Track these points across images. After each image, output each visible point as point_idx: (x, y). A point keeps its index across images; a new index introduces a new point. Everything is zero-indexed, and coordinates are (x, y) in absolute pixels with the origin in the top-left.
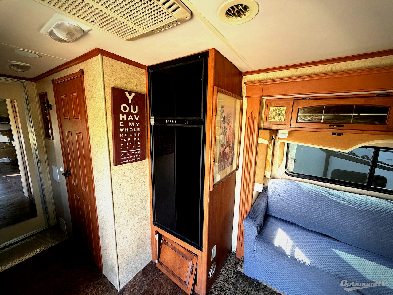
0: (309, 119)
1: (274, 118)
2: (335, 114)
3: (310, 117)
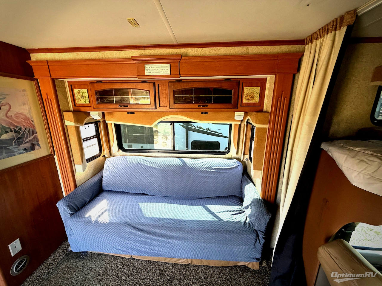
0: (106, 100)
1: (80, 101)
2: (121, 96)
3: (106, 99)
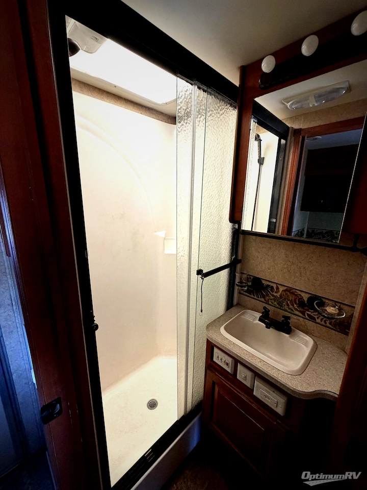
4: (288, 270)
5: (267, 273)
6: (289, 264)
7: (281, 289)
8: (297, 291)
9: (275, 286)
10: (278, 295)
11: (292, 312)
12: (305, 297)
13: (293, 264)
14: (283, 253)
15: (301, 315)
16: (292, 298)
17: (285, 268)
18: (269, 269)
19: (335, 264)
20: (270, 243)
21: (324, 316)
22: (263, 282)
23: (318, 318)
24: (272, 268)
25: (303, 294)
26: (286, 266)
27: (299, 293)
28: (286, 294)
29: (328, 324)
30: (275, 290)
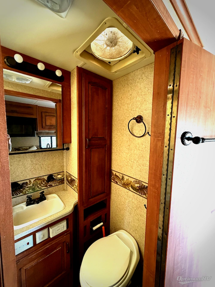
4: (34, 169)
5: (21, 176)
6: (34, 165)
7: (32, 181)
8: (41, 177)
9: (28, 181)
10: (31, 185)
11: (41, 189)
12: (46, 178)
13: (36, 164)
14: (30, 161)
15: (46, 188)
16: (39, 182)
17: (32, 168)
18: (22, 173)
19: (54, 158)
20: (19, 157)
21: (58, 180)
22: (19, 183)
23: (53, 184)
24: (24, 172)
25: (44, 177)
26: (33, 167)
27: (43, 177)
28: (36, 182)
29: (57, 184)
30: (29, 183)
